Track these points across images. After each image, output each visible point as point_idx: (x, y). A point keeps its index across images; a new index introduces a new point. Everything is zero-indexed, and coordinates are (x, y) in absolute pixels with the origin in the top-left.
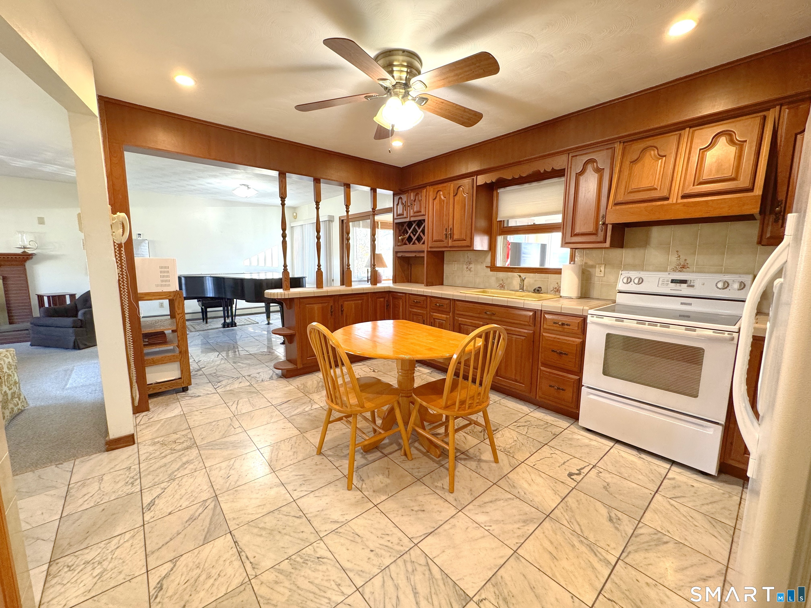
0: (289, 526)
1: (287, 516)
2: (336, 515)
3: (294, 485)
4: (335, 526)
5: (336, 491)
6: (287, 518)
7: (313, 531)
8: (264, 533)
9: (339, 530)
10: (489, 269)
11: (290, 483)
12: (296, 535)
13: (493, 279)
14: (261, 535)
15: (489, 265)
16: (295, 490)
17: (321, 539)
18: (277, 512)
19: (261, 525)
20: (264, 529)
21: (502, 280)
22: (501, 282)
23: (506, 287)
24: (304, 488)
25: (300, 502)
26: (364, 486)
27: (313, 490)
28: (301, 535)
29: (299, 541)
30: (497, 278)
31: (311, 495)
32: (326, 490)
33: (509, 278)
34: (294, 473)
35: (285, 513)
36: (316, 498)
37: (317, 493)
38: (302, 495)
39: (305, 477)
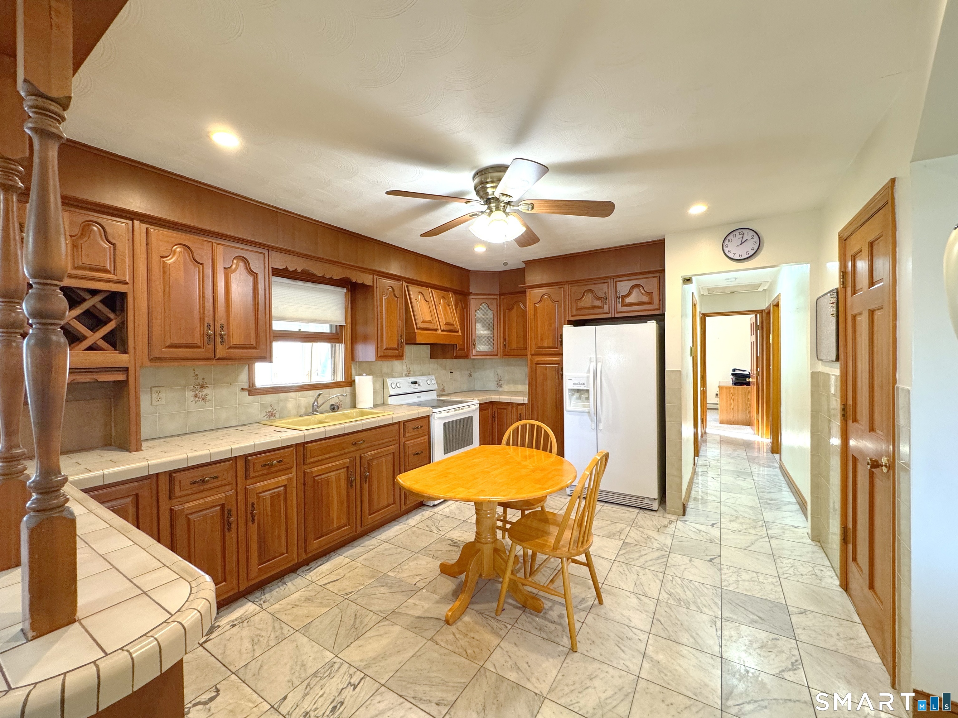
0: (671, 622)
1: (667, 629)
2: (634, 601)
3: (636, 645)
4: (643, 598)
5: (612, 611)
6: (668, 629)
7: (658, 606)
8: (694, 634)
9: (642, 593)
10: (247, 393)
11: (637, 650)
12: (672, 614)
13: (256, 406)
14: (697, 634)
15: (246, 386)
16: (639, 640)
17: (658, 599)
18: (672, 638)
19: (692, 640)
20: (692, 636)
21: (271, 406)
22: (269, 409)
23: (277, 416)
24: (631, 635)
25: (647, 628)
26: (589, 596)
27: (627, 627)
28: (669, 611)
29: (673, 609)
30: (262, 405)
31: (632, 624)
32: (618, 617)
33: (281, 401)
34: (622, 655)
35: (666, 632)
36: (631, 619)
37: (627, 622)
38: (639, 631)
39: (619, 642)
